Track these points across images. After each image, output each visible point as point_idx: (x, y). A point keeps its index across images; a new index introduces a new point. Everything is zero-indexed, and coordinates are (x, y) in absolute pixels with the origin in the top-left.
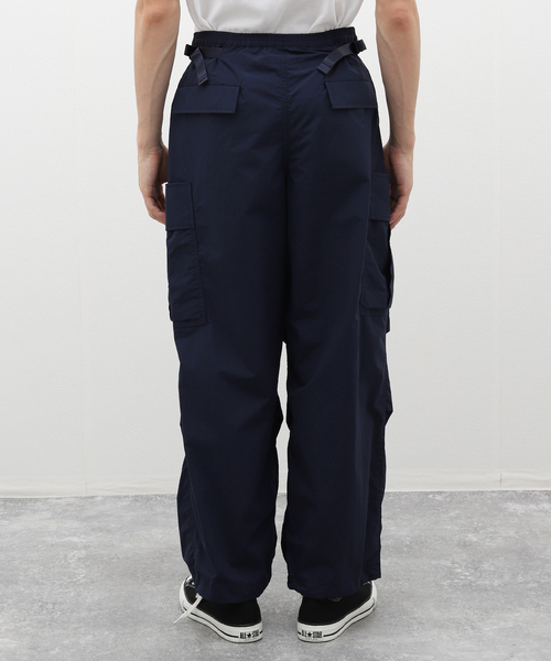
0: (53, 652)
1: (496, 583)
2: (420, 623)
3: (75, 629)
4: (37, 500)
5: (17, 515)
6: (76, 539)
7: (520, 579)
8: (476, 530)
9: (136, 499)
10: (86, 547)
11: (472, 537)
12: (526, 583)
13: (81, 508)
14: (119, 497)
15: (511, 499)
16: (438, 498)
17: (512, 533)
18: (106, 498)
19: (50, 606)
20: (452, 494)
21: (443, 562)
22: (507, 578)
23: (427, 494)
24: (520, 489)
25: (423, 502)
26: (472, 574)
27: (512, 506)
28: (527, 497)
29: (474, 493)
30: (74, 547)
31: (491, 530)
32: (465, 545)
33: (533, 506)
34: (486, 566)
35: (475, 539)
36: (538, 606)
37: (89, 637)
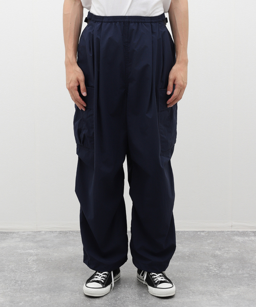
0: (21, 304)
1: (229, 274)
2: (193, 292)
3: (31, 293)
4: (14, 233)
5: (4, 239)
6: (32, 251)
7: (240, 272)
8: (220, 249)
9: (60, 233)
10: (36, 255)
11: (218, 252)
12: (243, 274)
13: (34, 237)
14: (52, 232)
15: (236, 235)
16: (202, 234)
17: (237, 251)
18: (46, 232)
19: (20, 282)
20: (209, 232)
21: (204, 264)
22: (234, 272)
23: (197, 232)
24: (241, 230)
25: (195, 236)
26: (218, 270)
27: (237, 238)
28: (244, 234)
29: (219, 232)
30: (31, 255)
31: (227, 249)
32: (215, 256)
33: (247, 238)
34: (224, 266)
35: (219, 253)
36: (249, 285)
37: (38, 297)
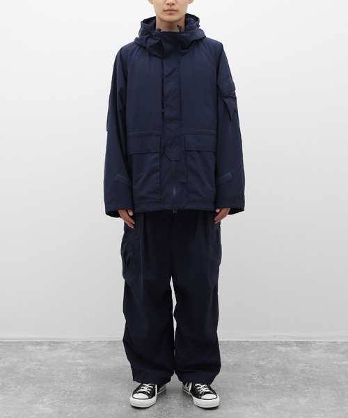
0: (69, 415)
1: (272, 385)
2: (237, 403)
3: (79, 404)
4: (64, 342)
5: (55, 349)
6: (81, 361)
7: (283, 383)
8: (263, 359)
9: (109, 342)
10: (86, 365)
11: (261, 363)
12: (286, 385)
13: (84, 346)
14: (102, 342)
15: (279, 345)
16: (246, 344)
17: (279, 361)
18: (96, 342)
19: (68, 393)
20: (252, 342)
21: (248, 374)
22: (277, 382)
23: (241, 342)
24: (283, 340)
25: (239, 346)
26: (261, 380)
27: (280, 348)
28: (286, 344)
29: (262, 342)
30: (80, 365)
31: (270, 359)
32: (258, 366)
33: (289, 348)
34: (267, 376)
35: (262, 364)
36: (291, 396)
37: (86, 408)
